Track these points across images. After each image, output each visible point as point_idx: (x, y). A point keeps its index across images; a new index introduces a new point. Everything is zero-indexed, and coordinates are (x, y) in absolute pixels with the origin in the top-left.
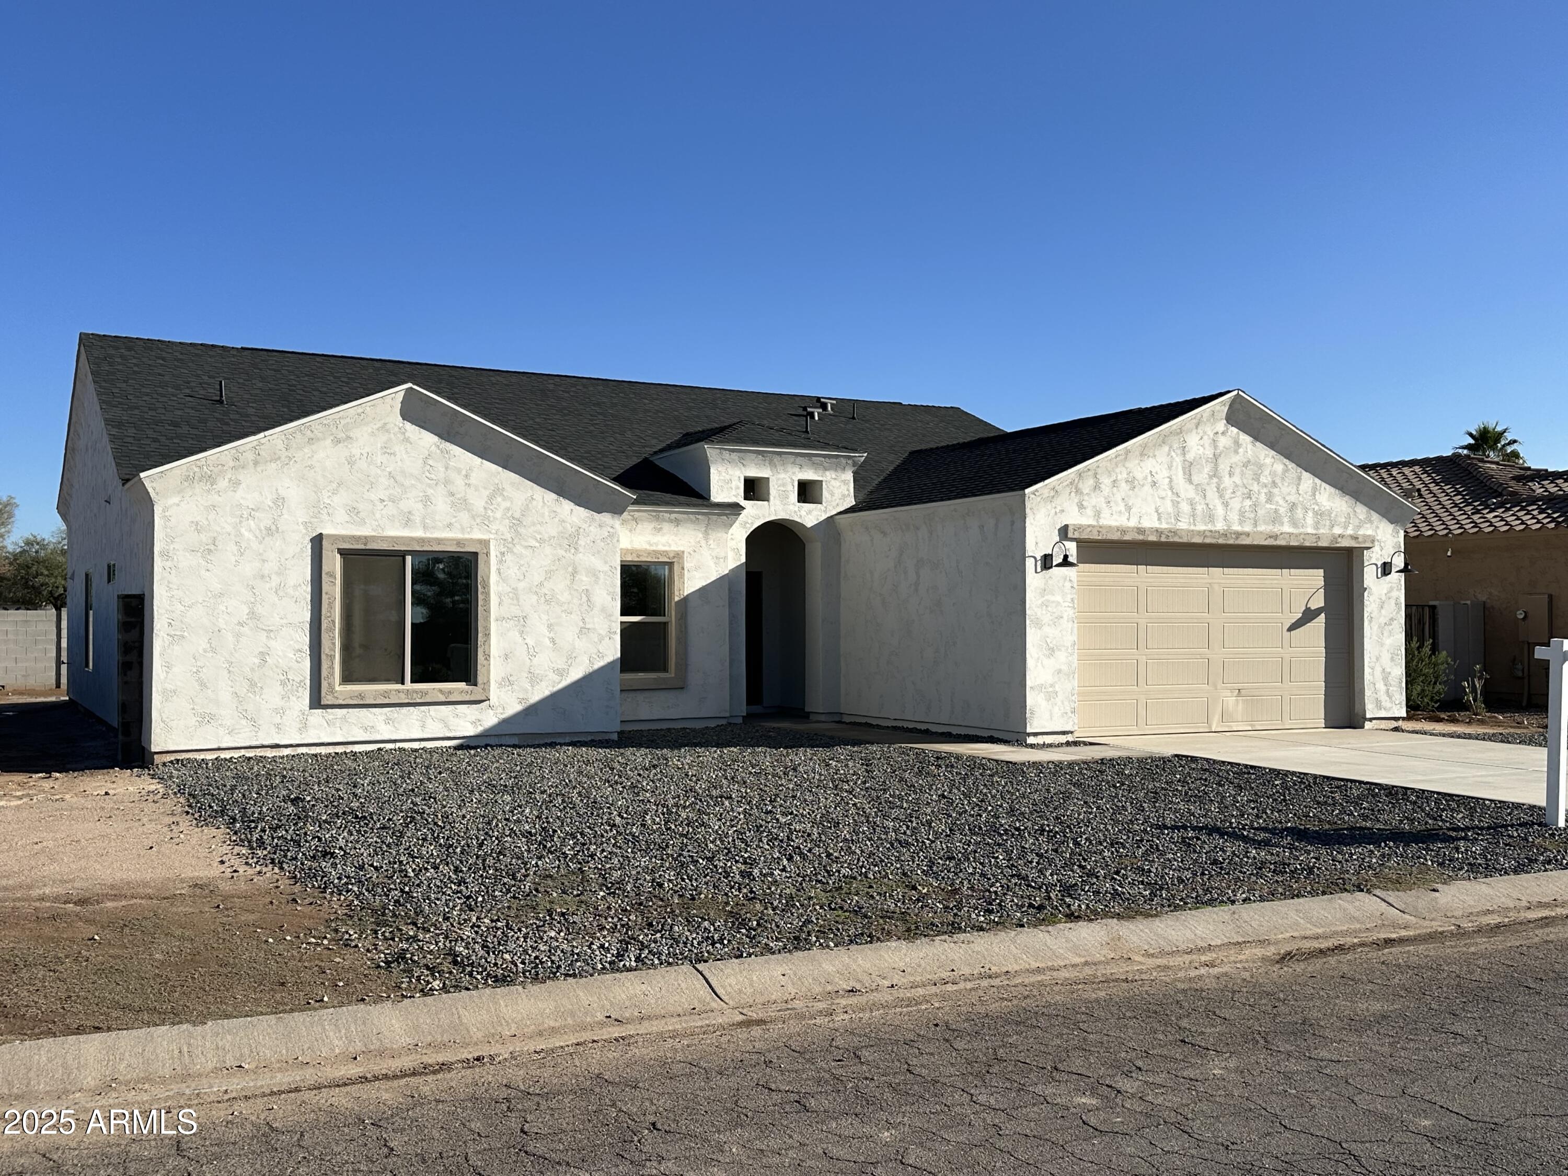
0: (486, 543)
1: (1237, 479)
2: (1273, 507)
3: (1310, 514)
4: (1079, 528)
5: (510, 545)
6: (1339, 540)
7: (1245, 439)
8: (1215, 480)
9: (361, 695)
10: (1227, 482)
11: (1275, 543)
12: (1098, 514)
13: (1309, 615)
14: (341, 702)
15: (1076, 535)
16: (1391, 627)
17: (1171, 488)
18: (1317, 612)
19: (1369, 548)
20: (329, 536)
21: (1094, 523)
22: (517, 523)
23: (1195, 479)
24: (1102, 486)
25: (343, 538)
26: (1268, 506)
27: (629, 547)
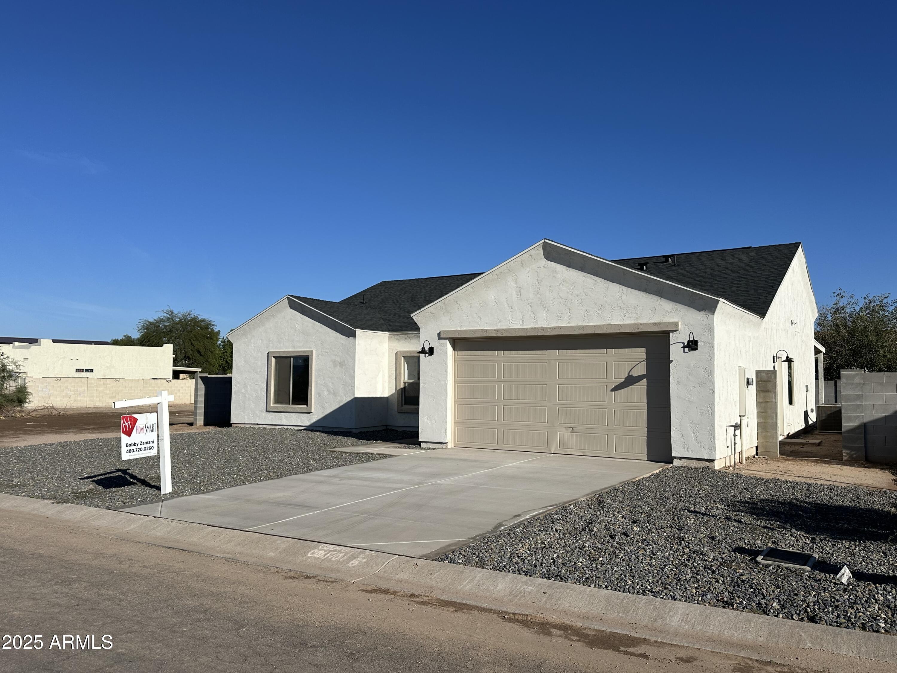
0: (312, 352)
1: (555, 294)
8: (539, 296)
9: (278, 408)
10: (548, 296)
12: (461, 323)
14: (272, 410)
15: (448, 336)
17: (508, 304)
19: (676, 331)
20: (271, 352)
23: (524, 297)
24: (463, 308)
25: (274, 352)
27: (408, 350)
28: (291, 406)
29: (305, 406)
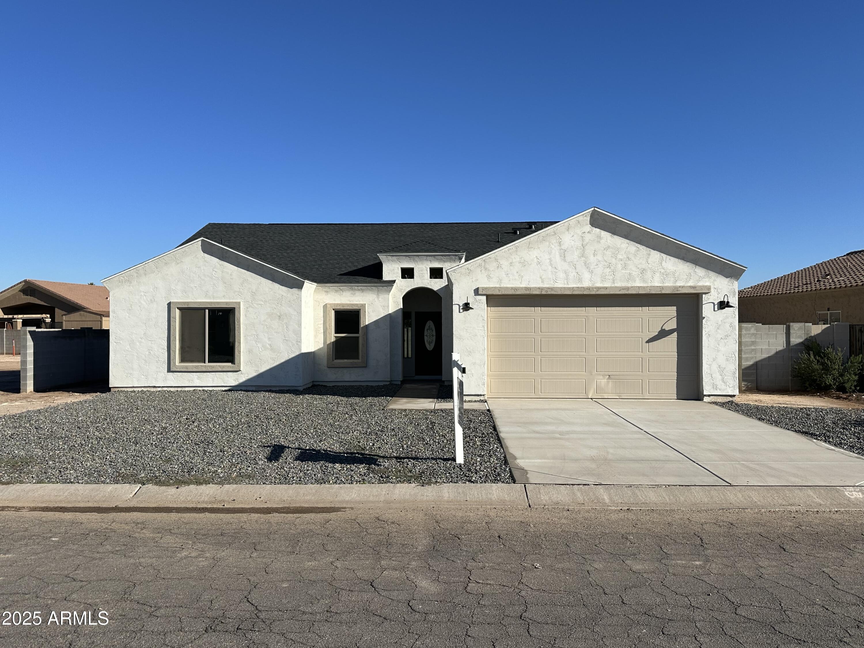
0: (239, 303)
1: (599, 257)
2: (628, 272)
3: (658, 274)
4: (484, 289)
5: (251, 304)
6: (680, 289)
7: (604, 234)
8: (583, 259)
9: (186, 367)
10: (592, 259)
11: (627, 292)
12: (500, 281)
13: (663, 334)
14: (179, 370)
15: (484, 293)
16: (726, 341)
17: (551, 265)
18: (671, 332)
19: (708, 293)
20: (173, 302)
21: (498, 286)
22: (253, 294)
23: (568, 259)
24: (503, 266)
25: (179, 303)
26: (624, 271)
27: (339, 302)
28: (207, 364)
29: (230, 364)
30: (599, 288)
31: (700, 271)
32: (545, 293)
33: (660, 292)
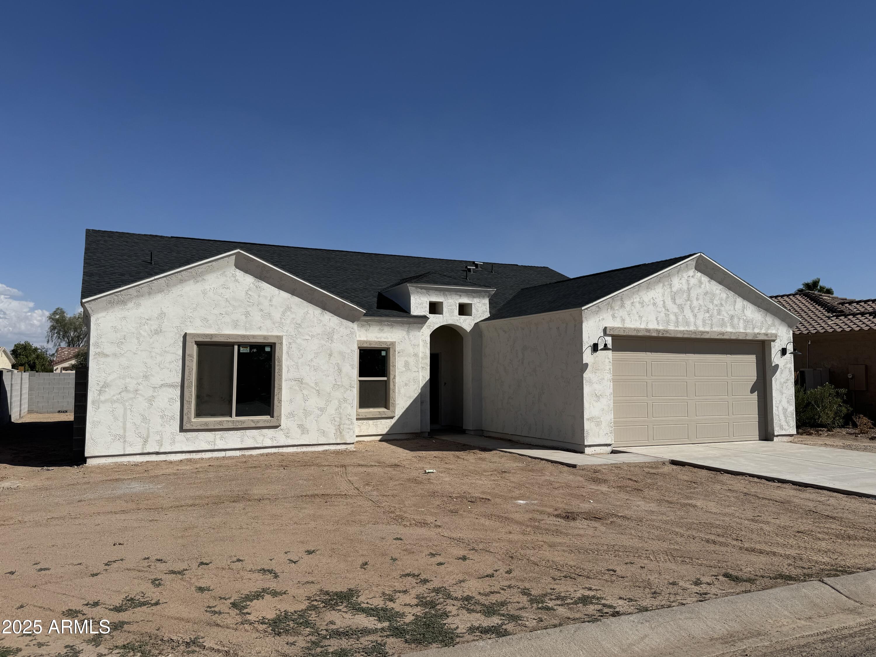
0: (280, 338)
1: (701, 302)
2: (722, 317)
3: (742, 321)
4: (613, 329)
5: (294, 339)
6: (758, 336)
7: (705, 279)
8: (689, 302)
9: (206, 424)
10: (695, 303)
11: (723, 337)
12: (623, 320)
14: (195, 428)
15: (612, 333)
16: (787, 384)
17: (664, 307)
19: (774, 340)
20: (190, 334)
21: (621, 326)
22: (298, 326)
23: (678, 301)
25: (198, 335)
26: (718, 317)
29: (266, 417)
30: (703, 332)
31: (770, 319)
32: (662, 335)
33: (745, 338)
